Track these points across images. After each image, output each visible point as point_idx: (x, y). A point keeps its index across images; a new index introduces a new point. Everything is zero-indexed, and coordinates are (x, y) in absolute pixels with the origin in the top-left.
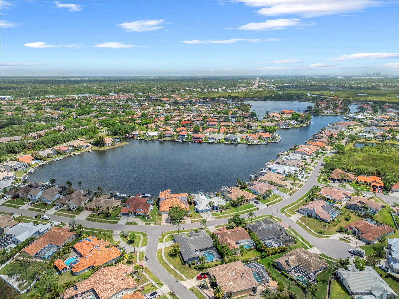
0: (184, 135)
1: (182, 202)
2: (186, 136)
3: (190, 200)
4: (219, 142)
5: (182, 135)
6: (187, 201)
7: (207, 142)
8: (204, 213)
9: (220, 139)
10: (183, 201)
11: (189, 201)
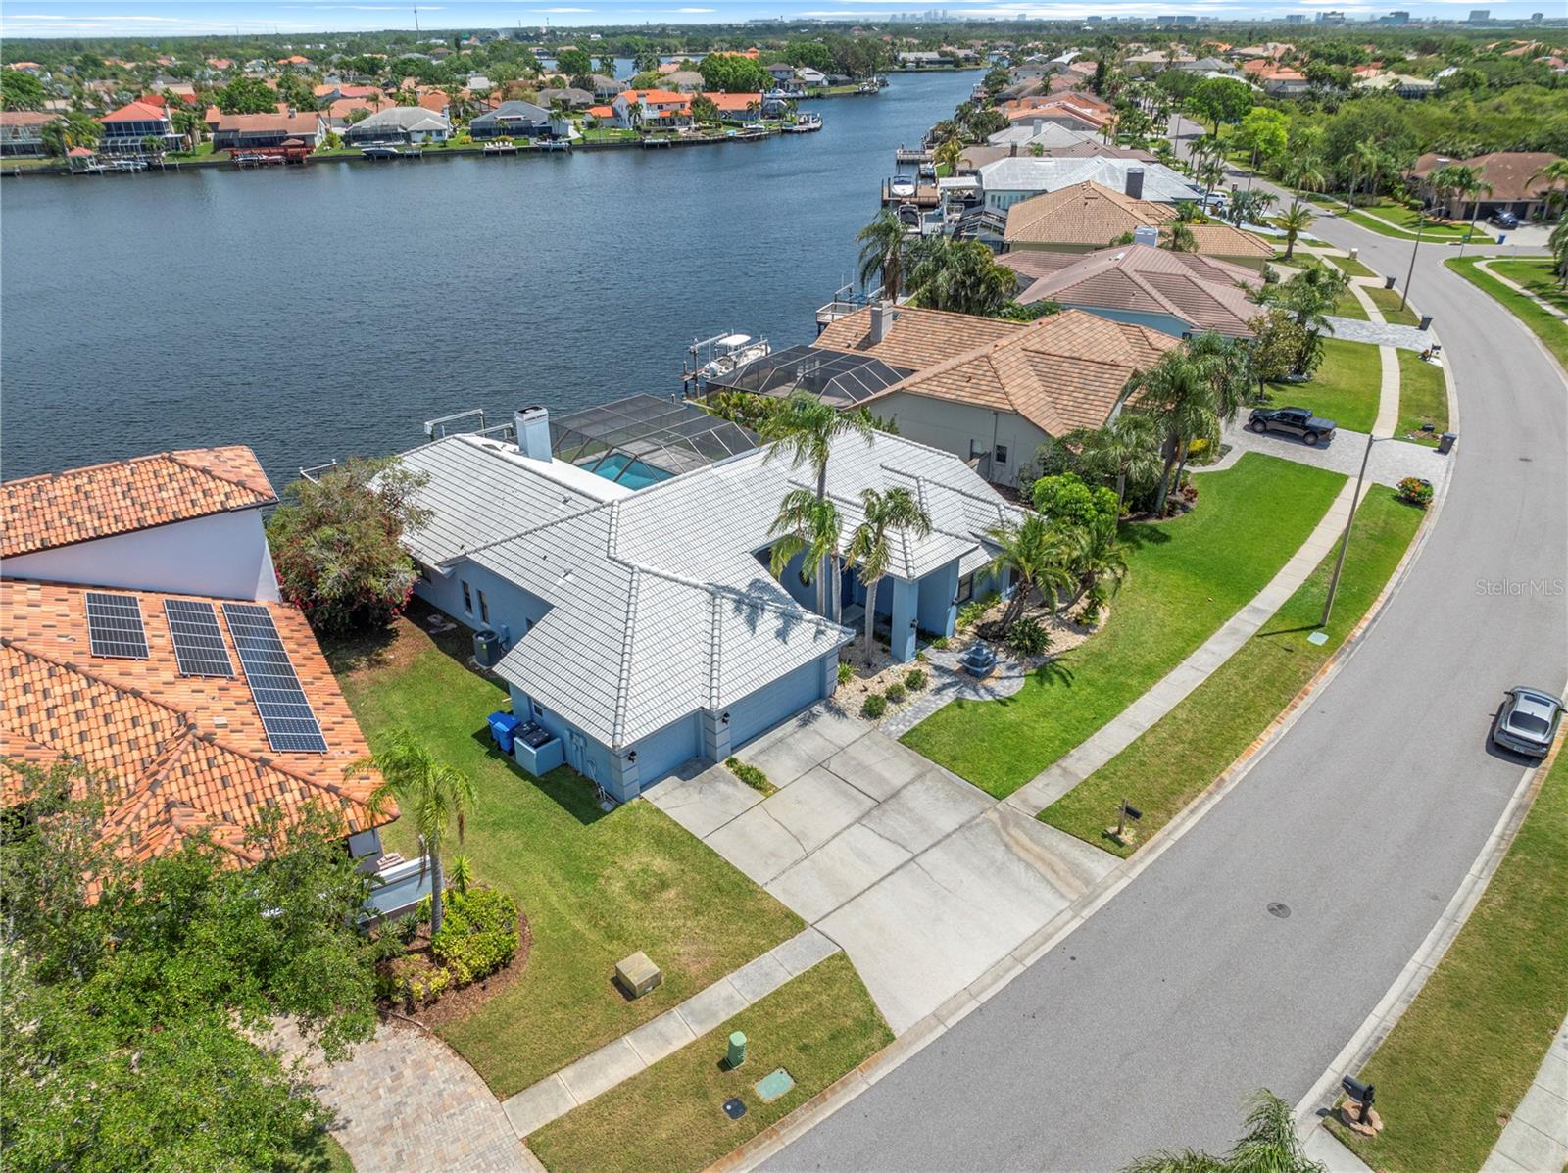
0: (157, 127)
1: (158, 633)
2: (171, 134)
3: (335, 573)
4: (434, 146)
5: (138, 125)
6: (266, 594)
7: (348, 159)
8: (754, 780)
9: (440, 133)
10: (191, 625)
11: (326, 587)
